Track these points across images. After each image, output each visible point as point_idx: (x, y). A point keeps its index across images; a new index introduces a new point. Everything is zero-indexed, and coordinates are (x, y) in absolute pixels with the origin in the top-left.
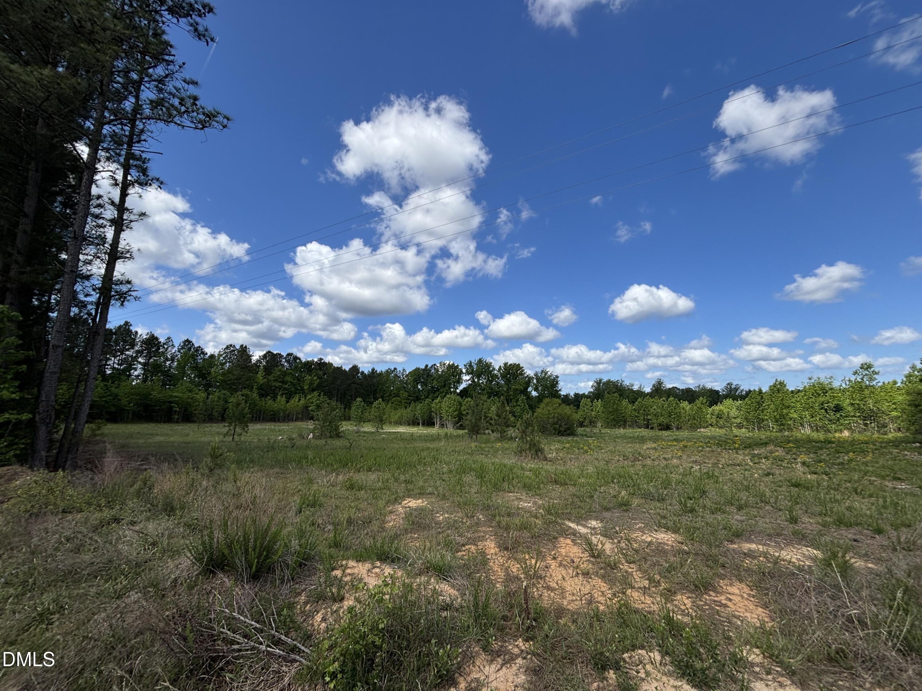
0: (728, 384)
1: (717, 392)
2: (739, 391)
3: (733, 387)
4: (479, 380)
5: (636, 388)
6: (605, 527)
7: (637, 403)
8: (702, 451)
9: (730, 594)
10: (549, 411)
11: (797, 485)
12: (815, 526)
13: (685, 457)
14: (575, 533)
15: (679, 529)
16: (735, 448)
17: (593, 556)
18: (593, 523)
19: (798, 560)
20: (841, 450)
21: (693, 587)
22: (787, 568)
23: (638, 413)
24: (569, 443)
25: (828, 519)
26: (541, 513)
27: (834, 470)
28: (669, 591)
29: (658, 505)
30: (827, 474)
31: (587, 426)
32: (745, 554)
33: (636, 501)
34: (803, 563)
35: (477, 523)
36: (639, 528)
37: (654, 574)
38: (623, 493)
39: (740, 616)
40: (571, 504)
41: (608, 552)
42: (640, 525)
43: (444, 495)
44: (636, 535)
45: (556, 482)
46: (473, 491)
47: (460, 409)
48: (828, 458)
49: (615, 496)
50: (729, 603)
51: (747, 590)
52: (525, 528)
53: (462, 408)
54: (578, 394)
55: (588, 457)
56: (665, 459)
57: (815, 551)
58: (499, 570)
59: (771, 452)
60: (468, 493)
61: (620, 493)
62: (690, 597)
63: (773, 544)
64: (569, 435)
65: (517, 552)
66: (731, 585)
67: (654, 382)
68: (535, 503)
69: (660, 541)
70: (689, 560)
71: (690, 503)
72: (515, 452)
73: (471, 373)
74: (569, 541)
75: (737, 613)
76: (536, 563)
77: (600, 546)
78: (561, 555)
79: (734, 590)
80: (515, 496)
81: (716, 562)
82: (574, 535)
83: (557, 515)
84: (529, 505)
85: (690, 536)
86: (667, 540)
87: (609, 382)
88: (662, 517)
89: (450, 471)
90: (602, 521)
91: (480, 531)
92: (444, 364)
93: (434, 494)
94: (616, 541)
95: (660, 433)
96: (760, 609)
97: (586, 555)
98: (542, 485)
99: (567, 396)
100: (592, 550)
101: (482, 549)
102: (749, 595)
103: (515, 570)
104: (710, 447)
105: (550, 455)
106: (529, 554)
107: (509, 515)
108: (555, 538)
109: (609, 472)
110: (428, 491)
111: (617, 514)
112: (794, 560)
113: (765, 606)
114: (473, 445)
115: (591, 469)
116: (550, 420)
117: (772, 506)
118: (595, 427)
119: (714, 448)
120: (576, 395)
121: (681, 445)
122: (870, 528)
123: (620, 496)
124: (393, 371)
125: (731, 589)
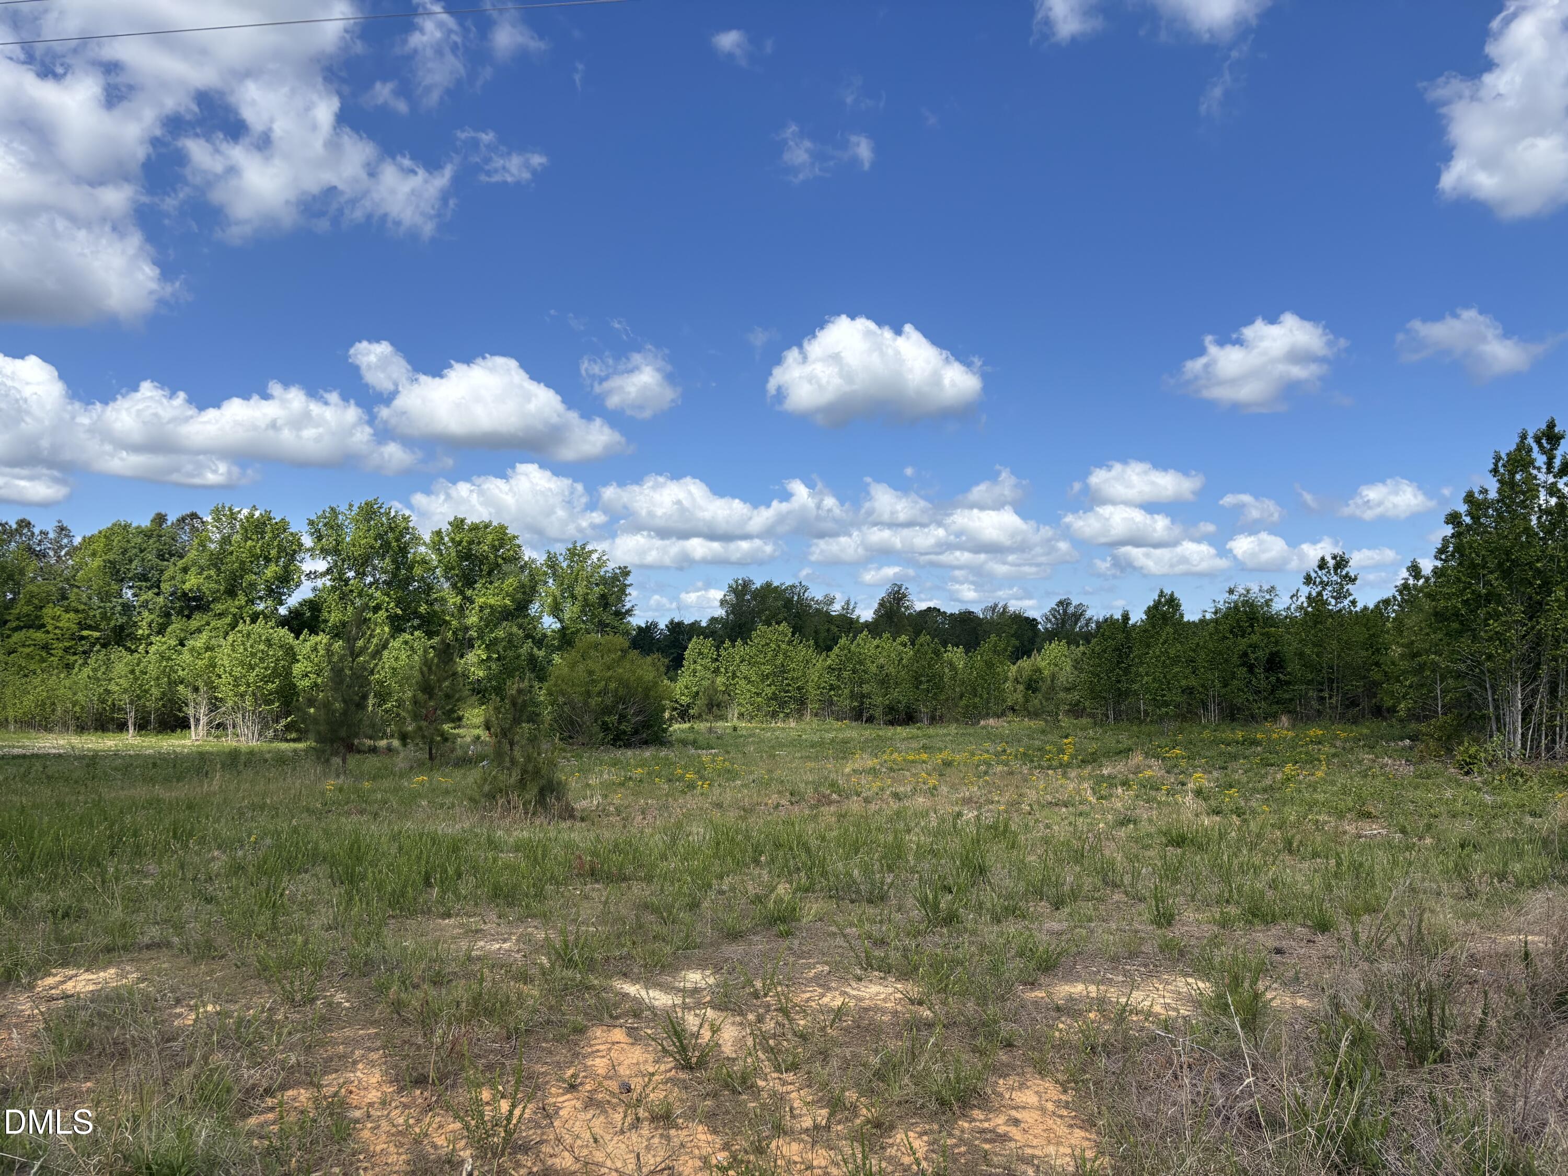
0: (1060, 603)
1: (1032, 623)
2: (1082, 622)
3: (1071, 610)
4: (361, 575)
5: (836, 608)
6: (726, 985)
7: (836, 649)
8: (986, 773)
9: (1016, 1108)
10: (591, 673)
11: (1179, 841)
12: (1205, 927)
13: (944, 789)
14: (638, 1010)
15: (916, 969)
16: (1061, 765)
17: (688, 1066)
18: (694, 977)
19: (1166, 1006)
20: (1273, 758)
21: (933, 1106)
22: (1142, 1029)
23: (839, 677)
24: (642, 766)
25: (1233, 910)
26: (542, 966)
27: (1254, 804)
28: (878, 1125)
29: (871, 911)
30: (1239, 812)
31: (699, 717)
32: (1058, 1009)
33: (813, 908)
34: (1175, 1014)
35: (323, 1019)
36: (817, 978)
37: (843, 1090)
38: (783, 889)
39: (1033, 1156)
40: (633, 932)
41: (728, 1050)
42: (820, 968)
43: (209, 945)
44: (810, 996)
45: (594, 873)
46: (317, 922)
47: (289, 673)
48: (1244, 779)
49: (758, 899)
50: (1014, 1132)
51: (1054, 1092)
52: (489, 1013)
53: (297, 669)
54: (680, 624)
55: (691, 802)
56: (896, 796)
57: (1201, 985)
58: (392, 1149)
59: (1137, 770)
60: (301, 929)
61: (775, 888)
62: (925, 1133)
63: (1121, 978)
64: (646, 743)
65: (453, 1086)
66: (1022, 1086)
67: (882, 594)
68: (526, 939)
69: (867, 1003)
70: (932, 1040)
71: (945, 901)
72: (471, 799)
73: (336, 551)
74: (618, 1035)
75: (1029, 1151)
76: (514, 1106)
77: (706, 1034)
78: (594, 1076)
79: (1028, 1097)
80: (462, 925)
81: (991, 1036)
82: (637, 1015)
83: (591, 965)
84: (506, 946)
85: (940, 980)
86: (885, 1000)
87: (768, 588)
88: (875, 944)
89: (237, 869)
90: (717, 969)
91: (335, 1044)
92: (233, 516)
93: (169, 945)
94: (751, 1017)
95: (890, 731)
96: (1079, 1133)
97: (663, 1068)
98: (549, 888)
99: (646, 632)
100: (683, 1049)
101: (335, 1094)
102: (1058, 1103)
103: (441, 1141)
104: (1006, 765)
105: (584, 803)
106: (493, 1087)
107: (438, 981)
108: (580, 1030)
109: (748, 837)
110: (146, 940)
111: (760, 944)
112: (1157, 1009)
113: (1089, 1123)
114: (330, 784)
115: (698, 832)
116: (594, 702)
117: (1126, 893)
118: (723, 718)
119: (1016, 765)
120: (676, 628)
121: (939, 757)
122: (1310, 923)
123: (773, 896)
124: (13, 533)
125: (1022, 1097)
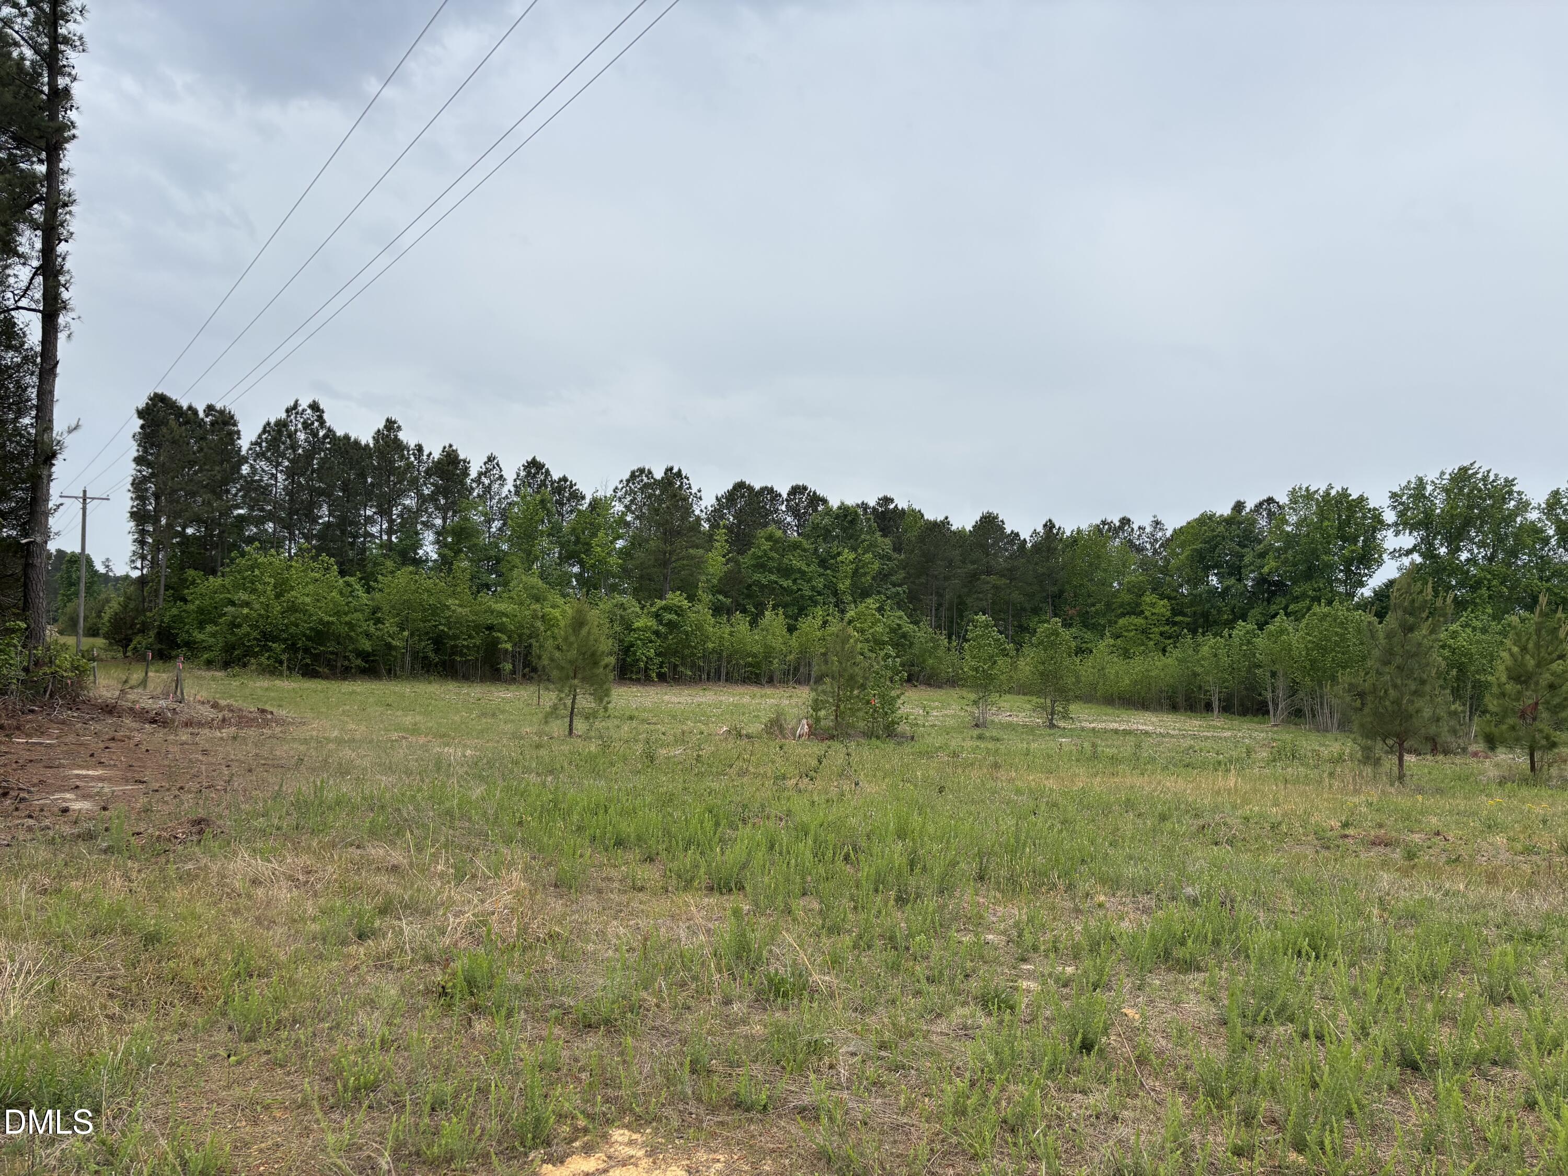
4: (1455, 550)
73: (1423, 526)
92: (1309, 496)
124: (1117, 530)
